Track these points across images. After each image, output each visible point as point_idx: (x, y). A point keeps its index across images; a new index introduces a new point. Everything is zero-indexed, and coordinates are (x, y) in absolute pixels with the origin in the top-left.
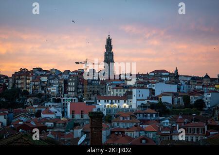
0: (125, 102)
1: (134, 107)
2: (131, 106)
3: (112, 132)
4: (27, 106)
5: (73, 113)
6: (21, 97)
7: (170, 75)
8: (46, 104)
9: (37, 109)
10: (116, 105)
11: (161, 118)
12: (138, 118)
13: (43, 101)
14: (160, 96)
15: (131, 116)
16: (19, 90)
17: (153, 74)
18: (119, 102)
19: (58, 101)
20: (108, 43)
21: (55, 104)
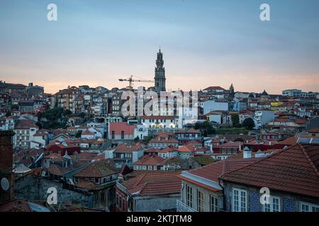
0: (172, 121)
1: (180, 127)
2: (177, 126)
3: (146, 153)
4: (68, 126)
5: (113, 133)
6: (63, 117)
7: (225, 92)
8: (88, 124)
9: (78, 130)
10: (162, 124)
12: (179, 138)
13: (85, 121)
14: (208, 114)
15: (170, 137)
16: (62, 109)
17: (206, 91)
18: (165, 122)
19: (102, 121)
20: (158, 58)
21: (97, 124)
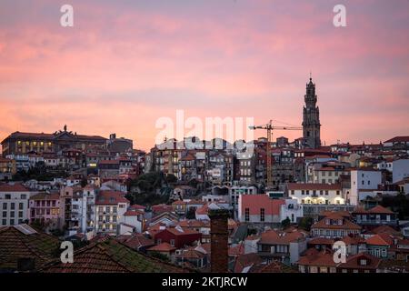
0: (338, 193)
1: (354, 202)
2: (348, 201)
3: (310, 246)
4: (173, 201)
5: (247, 212)
6: (164, 186)
8: (204, 197)
9: (189, 206)
10: (322, 199)
11: (401, 223)
12: (359, 221)
13: (198, 192)
14: (402, 183)
15: (345, 219)
16: (162, 174)
17: (391, 144)
18: (327, 194)
19: (225, 192)
20: (308, 92)
21: (218, 197)
